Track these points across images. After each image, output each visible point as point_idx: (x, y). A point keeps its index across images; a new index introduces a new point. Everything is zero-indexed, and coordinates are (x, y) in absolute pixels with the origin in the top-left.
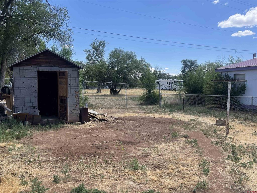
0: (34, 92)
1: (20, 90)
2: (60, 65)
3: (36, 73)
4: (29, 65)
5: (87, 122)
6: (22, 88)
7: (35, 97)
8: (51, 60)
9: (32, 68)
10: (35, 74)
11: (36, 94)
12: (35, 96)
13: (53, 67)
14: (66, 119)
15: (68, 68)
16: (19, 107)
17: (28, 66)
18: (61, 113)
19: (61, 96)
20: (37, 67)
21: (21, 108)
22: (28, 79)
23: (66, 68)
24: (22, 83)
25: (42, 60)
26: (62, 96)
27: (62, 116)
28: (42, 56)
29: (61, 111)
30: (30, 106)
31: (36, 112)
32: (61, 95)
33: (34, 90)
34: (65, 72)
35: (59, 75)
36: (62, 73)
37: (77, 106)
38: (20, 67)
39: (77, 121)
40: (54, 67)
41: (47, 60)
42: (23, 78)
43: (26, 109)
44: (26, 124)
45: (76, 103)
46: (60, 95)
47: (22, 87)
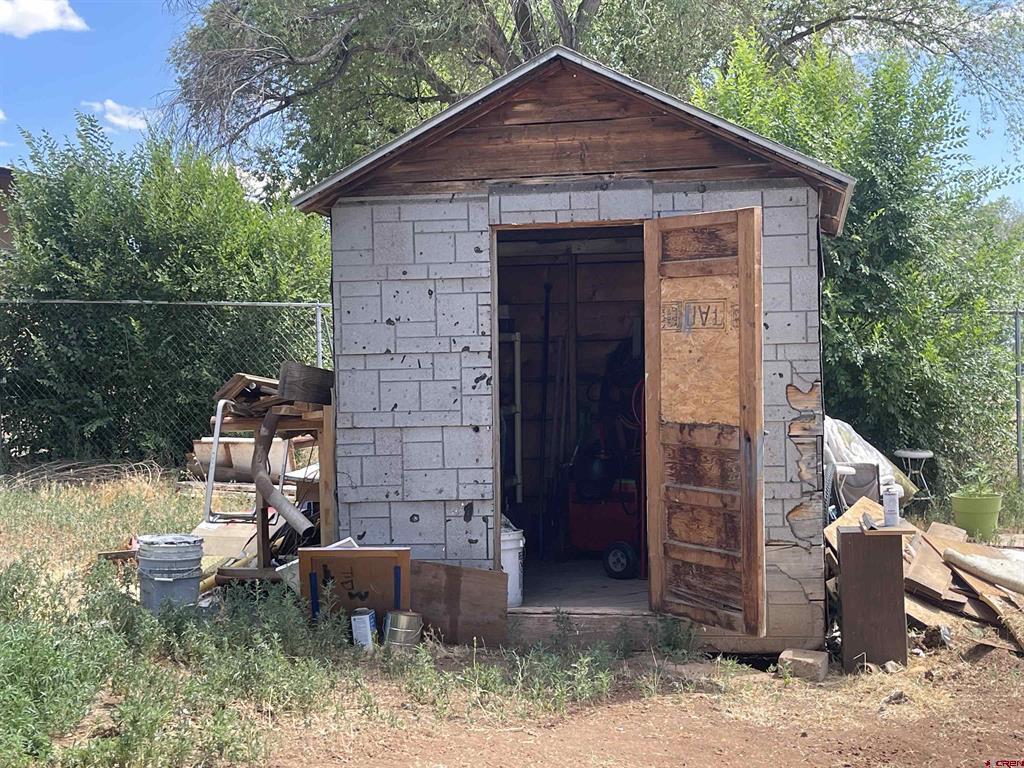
0: (468, 390)
1: (375, 374)
2: (658, 172)
3: (486, 241)
4: (438, 190)
5: (891, 664)
6: (384, 362)
7: (476, 429)
8: (598, 138)
9: (458, 210)
10: (478, 250)
11: (484, 409)
12: (475, 423)
13: (604, 187)
14: (739, 616)
15: (731, 188)
16: (367, 502)
17: (431, 191)
18: (680, 570)
19: (682, 426)
20: (494, 199)
21: (383, 511)
22: (430, 293)
23: (716, 188)
24: (389, 322)
25: (524, 142)
26: (693, 426)
27: (689, 586)
28: (527, 107)
29: (683, 550)
30: (443, 496)
31: (482, 541)
32: (684, 413)
33: (469, 379)
34: (734, 226)
35: (664, 250)
36: (702, 230)
37: (803, 514)
38: (375, 207)
39: (797, 644)
40: (618, 186)
41: (564, 141)
42: (399, 286)
43: (412, 519)
44: (393, 634)
45: (794, 490)
46: (666, 418)
47: (388, 352)
